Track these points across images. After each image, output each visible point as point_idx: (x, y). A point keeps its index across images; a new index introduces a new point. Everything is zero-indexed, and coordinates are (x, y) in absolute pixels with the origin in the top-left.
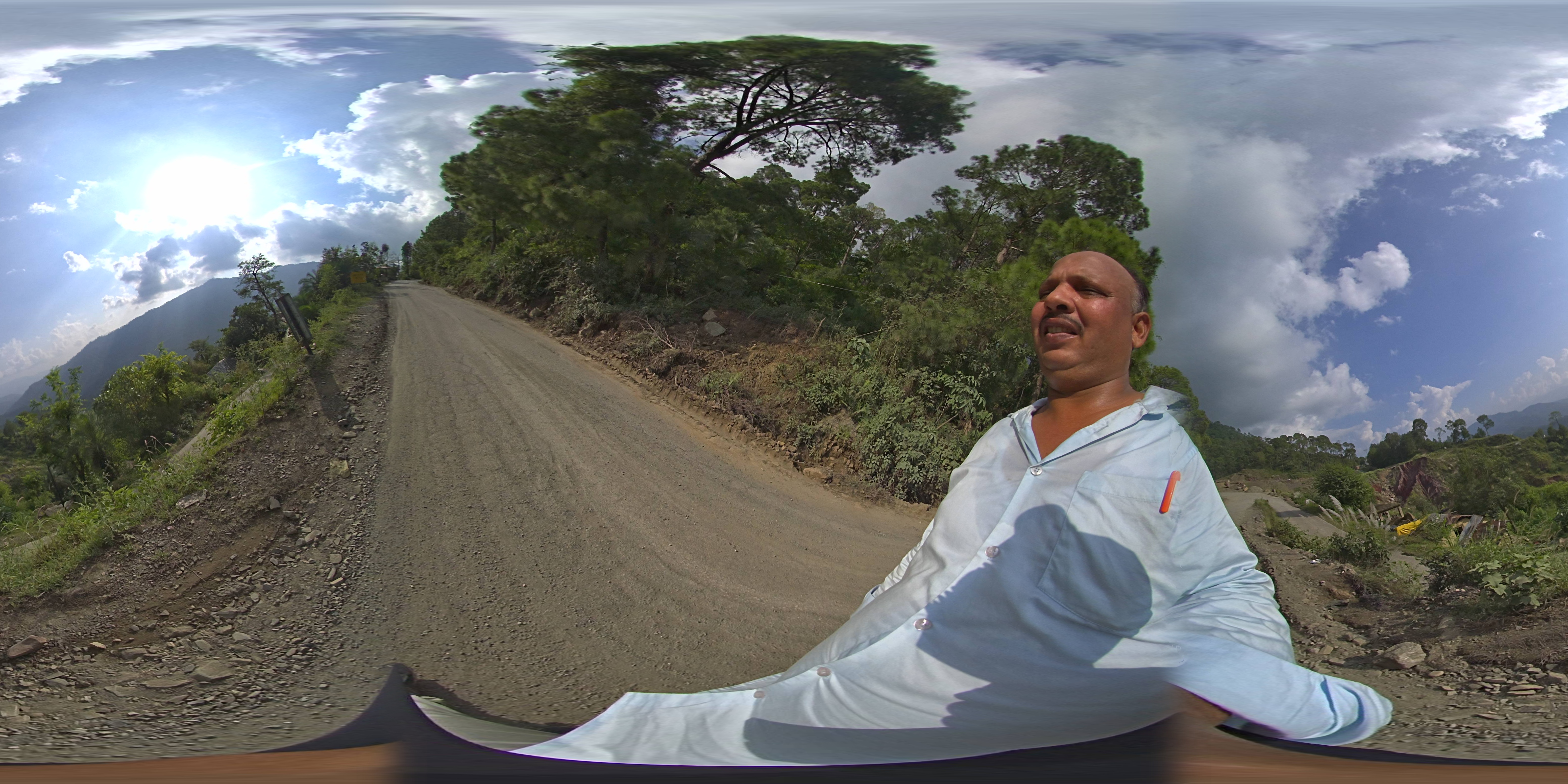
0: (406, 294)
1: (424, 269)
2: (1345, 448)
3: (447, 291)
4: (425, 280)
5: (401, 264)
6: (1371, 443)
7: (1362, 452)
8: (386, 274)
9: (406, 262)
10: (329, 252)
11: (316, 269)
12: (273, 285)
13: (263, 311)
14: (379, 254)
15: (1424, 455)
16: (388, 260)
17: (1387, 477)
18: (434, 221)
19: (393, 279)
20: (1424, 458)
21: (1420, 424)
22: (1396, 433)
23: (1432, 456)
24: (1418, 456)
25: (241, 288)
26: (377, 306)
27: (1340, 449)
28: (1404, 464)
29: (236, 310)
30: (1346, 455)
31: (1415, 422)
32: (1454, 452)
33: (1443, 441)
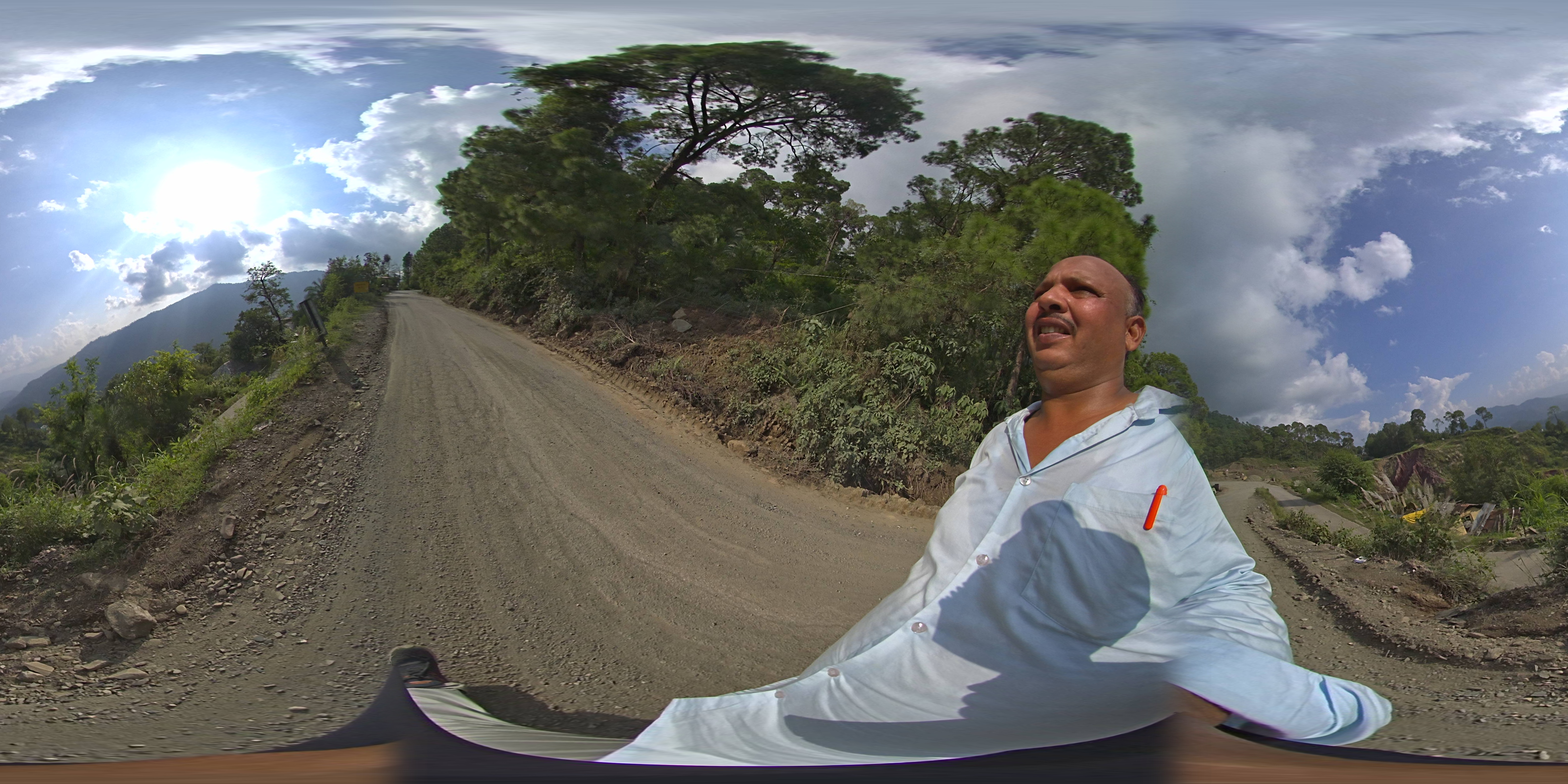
0: (405, 304)
1: (423, 279)
2: (1342, 437)
3: (444, 301)
4: (424, 291)
5: (402, 274)
6: (1368, 433)
7: (1359, 442)
8: (387, 284)
9: (407, 273)
10: (334, 262)
11: (322, 278)
12: (279, 292)
13: (268, 317)
14: (380, 264)
15: (1421, 446)
16: (389, 270)
17: (1384, 467)
18: (433, 232)
19: (393, 288)
20: (1422, 449)
21: (1418, 415)
22: (1394, 423)
23: (1430, 446)
24: (1415, 446)
25: (248, 294)
26: (378, 314)
27: (1338, 438)
28: (1401, 454)
29: (242, 315)
30: (1344, 445)
31: (1413, 413)
32: (1451, 443)
33: (1440, 432)
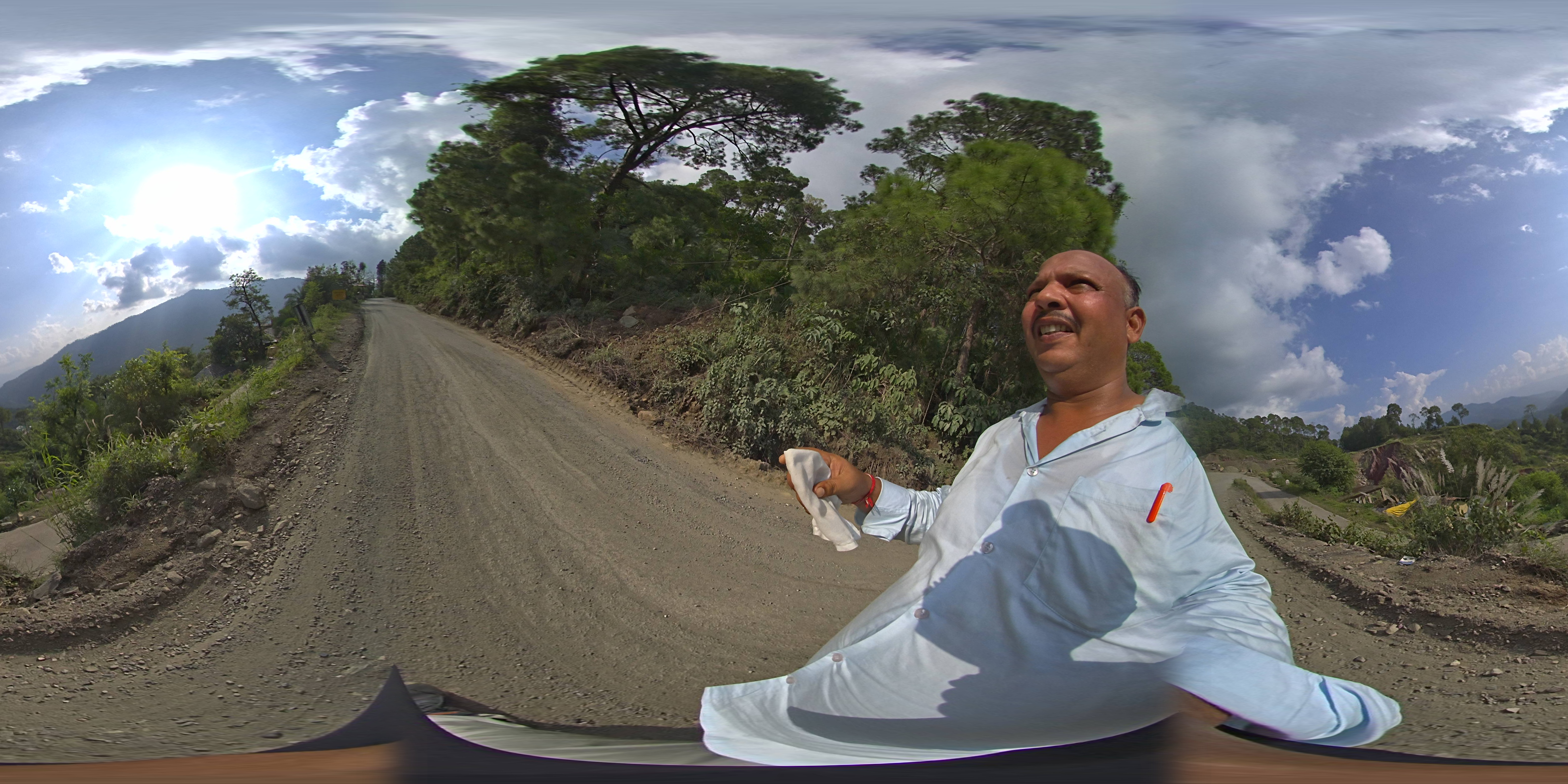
0: (380, 311)
1: (397, 287)
2: (1318, 430)
3: (417, 308)
4: (399, 298)
5: (376, 282)
6: (1343, 426)
7: (1335, 435)
8: (362, 292)
9: (381, 280)
10: (313, 270)
11: (301, 286)
12: (260, 299)
13: (249, 323)
14: (356, 272)
15: (1397, 440)
16: (364, 278)
17: (1359, 461)
18: (407, 241)
19: (368, 296)
20: (1398, 443)
21: (1394, 409)
22: (1370, 417)
23: (1405, 441)
24: (1391, 441)
25: (230, 300)
26: (354, 321)
27: (1314, 431)
28: (1377, 448)
29: (223, 320)
30: (1320, 437)
31: (1389, 407)
32: (1428, 438)
33: (1416, 427)
